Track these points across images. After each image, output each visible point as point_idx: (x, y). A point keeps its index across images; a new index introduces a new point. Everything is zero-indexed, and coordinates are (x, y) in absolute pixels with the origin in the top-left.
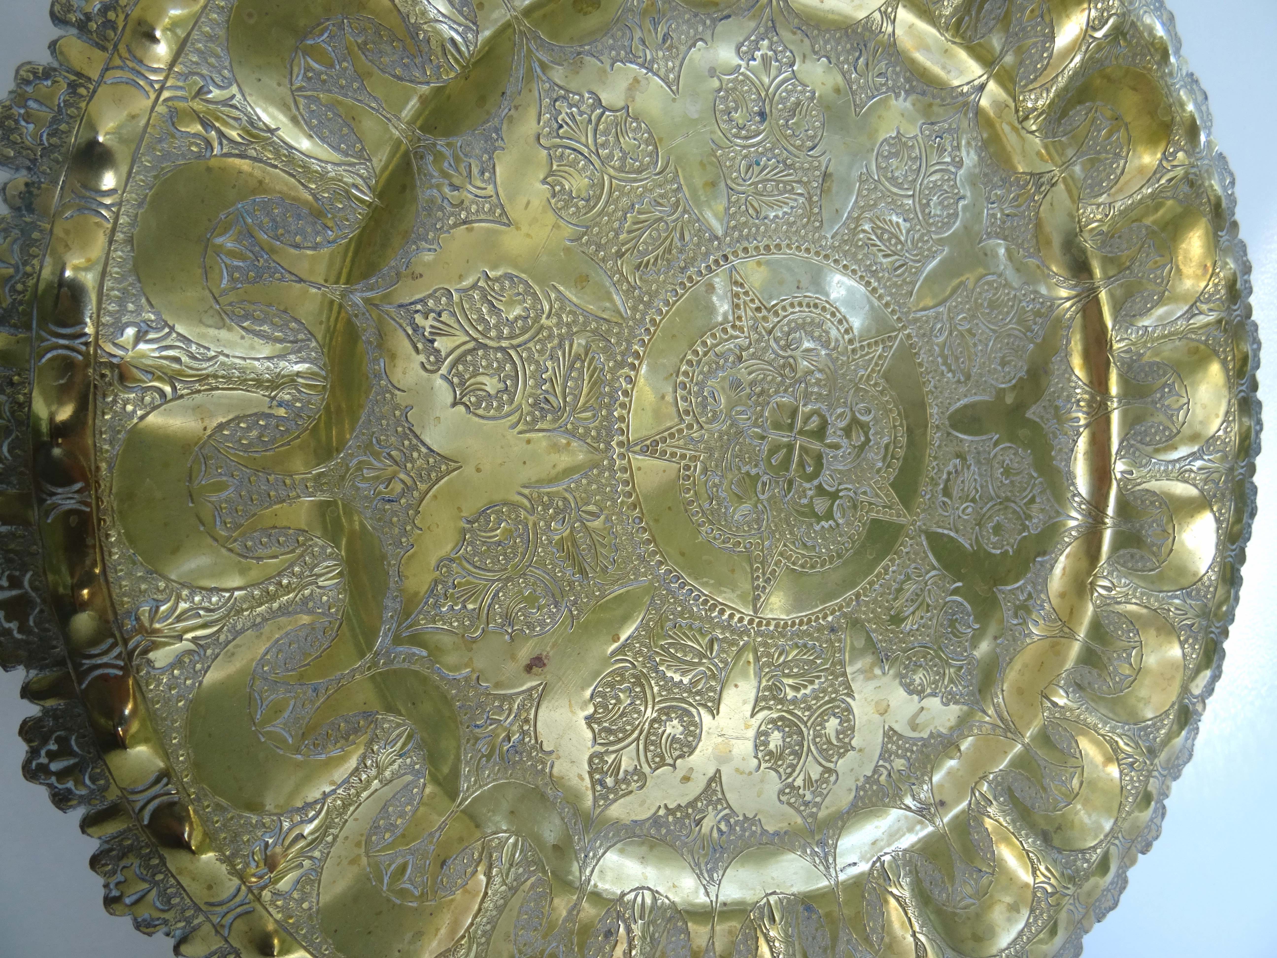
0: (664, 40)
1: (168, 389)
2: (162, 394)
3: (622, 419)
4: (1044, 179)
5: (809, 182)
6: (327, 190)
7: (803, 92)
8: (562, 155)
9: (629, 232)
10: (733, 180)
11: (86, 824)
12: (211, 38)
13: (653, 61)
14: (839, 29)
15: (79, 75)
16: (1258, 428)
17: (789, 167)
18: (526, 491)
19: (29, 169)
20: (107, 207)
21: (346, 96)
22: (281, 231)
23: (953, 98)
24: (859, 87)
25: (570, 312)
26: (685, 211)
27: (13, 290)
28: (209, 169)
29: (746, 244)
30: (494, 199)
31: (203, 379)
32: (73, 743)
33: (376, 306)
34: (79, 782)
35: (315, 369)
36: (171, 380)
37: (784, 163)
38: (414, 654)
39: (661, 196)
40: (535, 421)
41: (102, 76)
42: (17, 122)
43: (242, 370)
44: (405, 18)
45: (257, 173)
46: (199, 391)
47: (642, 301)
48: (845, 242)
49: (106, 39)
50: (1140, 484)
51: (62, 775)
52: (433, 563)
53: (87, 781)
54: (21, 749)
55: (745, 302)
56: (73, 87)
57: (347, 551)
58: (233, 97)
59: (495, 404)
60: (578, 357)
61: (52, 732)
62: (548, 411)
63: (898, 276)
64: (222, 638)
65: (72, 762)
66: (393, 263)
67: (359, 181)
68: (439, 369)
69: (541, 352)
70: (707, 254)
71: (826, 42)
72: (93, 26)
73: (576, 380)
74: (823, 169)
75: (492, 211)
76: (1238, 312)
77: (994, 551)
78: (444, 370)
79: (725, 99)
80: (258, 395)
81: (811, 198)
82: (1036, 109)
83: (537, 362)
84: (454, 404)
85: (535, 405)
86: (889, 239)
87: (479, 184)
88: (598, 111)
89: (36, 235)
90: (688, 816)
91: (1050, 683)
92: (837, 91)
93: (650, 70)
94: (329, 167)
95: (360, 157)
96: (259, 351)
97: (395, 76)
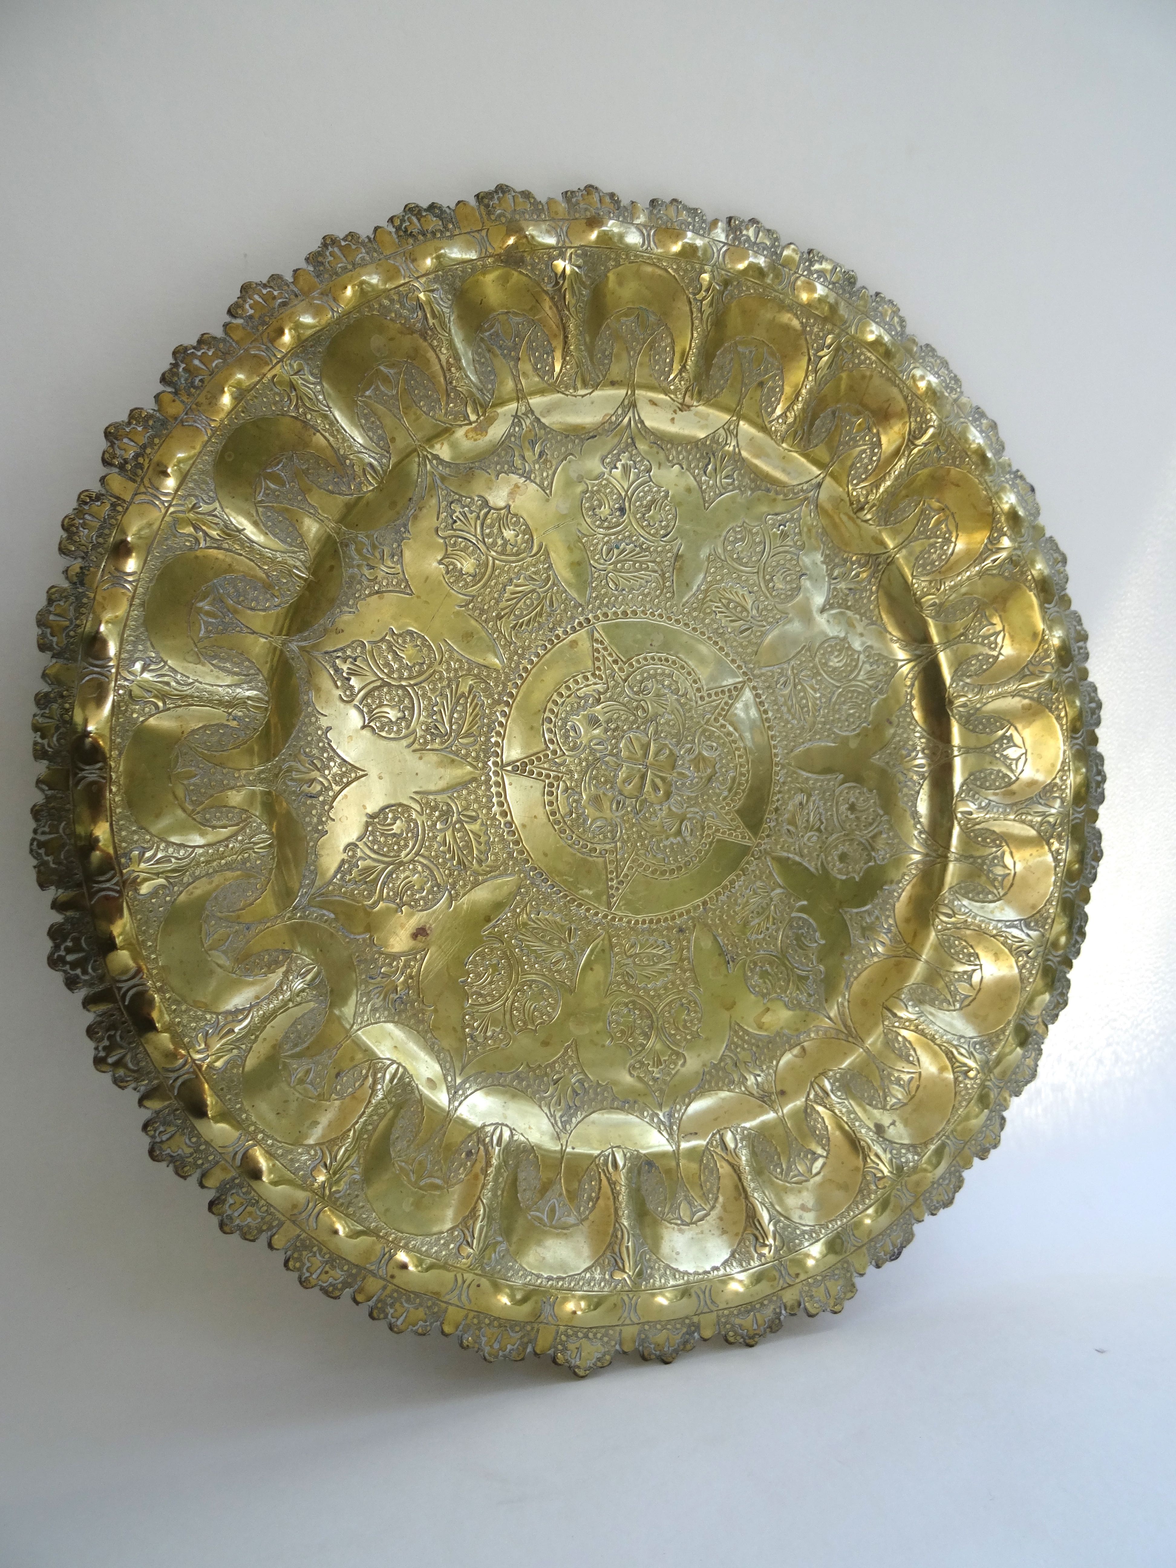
0: (540, 456)
1: (160, 704)
2: (157, 707)
3: (497, 744)
4: (881, 559)
5: (662, 562)
6: (276, 570)
7: (659, 492)
8: (455, 542)
9: (508, 600)
10: (596, 561)
11: (87, 1003)
12: (203, 472)
13: (531, 471)
14: (689, 443)
15: (118, 498)
16: (1099, 778)
17: (646, 550)
18: (417, 797)
19: (83, 558)
20: (130, 582)
21: (292, 505)
22: (241, 598)
23: (795, 494)
24: (708, 486)
25: (458, 660)
26: (554, 584)
27: (68, 635)
28: (197, 557)
29: (605, 609)
30: (401, 576)
31: (183, 697)
32: (83, 941)
33: (308, 652)
34: (85, 972)
35: (261, 696)
36: (163, 696)
37: (641, 546)
38: (324, 915)
39: (535, 573)
40: (426, 743)
41: (132, 498)
42: (77, 528)
43: (211, 693)
44: (336, 451)
45: (228, 560)
46: (180, 706)
47: (516, 653)
48: (695, 609)
49: (136, 474)
50: (979, 823)
51: (74, 965)
52: (342, 848)
53: (90, 970)
54: (48, 945)
55: (604, 656)
56: (114, 506)
57: (277, 829)
58: (215, 509)
59: (395, 729)
60: (463, 695)
61: (69, 934)
62: (437, 736)
63: (745, 638)
64: (185, 880)
65: (81, 955)
66: (322, 622)
67: (298, 564)
68: (353, 700)
69: (433, 690)
70: (573, 618)
71: (679, 453)
72: (129, 467)
73: (460, 712)
74: (675, 551)
75: (399, 584)
76: (1070, 674)
77: (839, 876)
78: (356, 702)
79: (591, 499)
80: (220, 711)
81: (664, 574)
82: (868, 503)
83: (430, 699)
84: (363, 727)
85: (427, 730)
86: (735, 608)
87: (390, 564)
88: (486, 510)
89: (85, 600)
90: (546, 1074)
91: (892, 996)
92: (689, 490)
93: (528, 478)
94: (278, 555)
95: (302, 547)
96: (223, 680)
97: (329, 491)
